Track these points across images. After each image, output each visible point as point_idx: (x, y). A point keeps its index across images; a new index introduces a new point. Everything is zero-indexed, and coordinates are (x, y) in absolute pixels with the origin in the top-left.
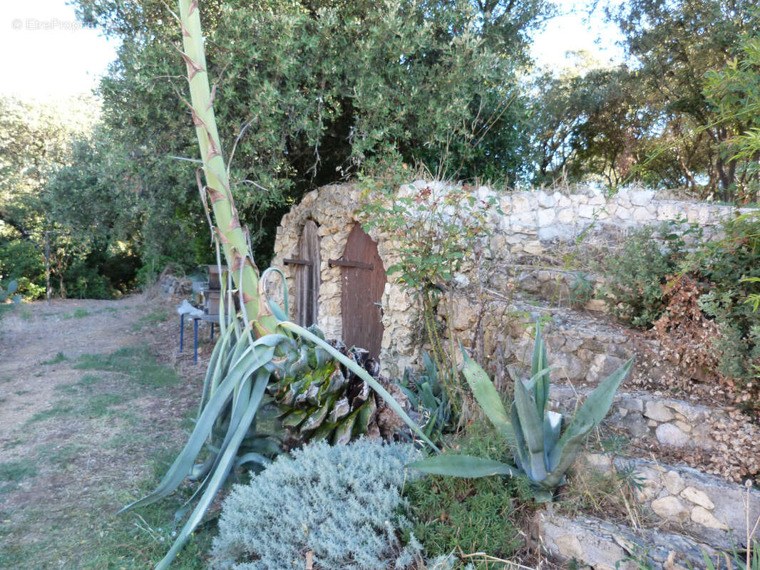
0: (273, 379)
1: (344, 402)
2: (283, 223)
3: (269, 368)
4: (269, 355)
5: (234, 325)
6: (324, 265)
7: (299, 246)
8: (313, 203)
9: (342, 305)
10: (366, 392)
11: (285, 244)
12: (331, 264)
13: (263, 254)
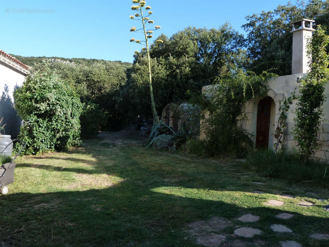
0: (160, 130)
1: (168, 132)
2: (164, 109)
3: (159, 128)
4: (159, 126)
5: (155, 123)
6: (170, 117)
7: (166, 114)
8: (169, 106)
9: (173, 124)
10: (171, 131)
11: (164, 114)
12: (171, 117)
13: (160, 114)
